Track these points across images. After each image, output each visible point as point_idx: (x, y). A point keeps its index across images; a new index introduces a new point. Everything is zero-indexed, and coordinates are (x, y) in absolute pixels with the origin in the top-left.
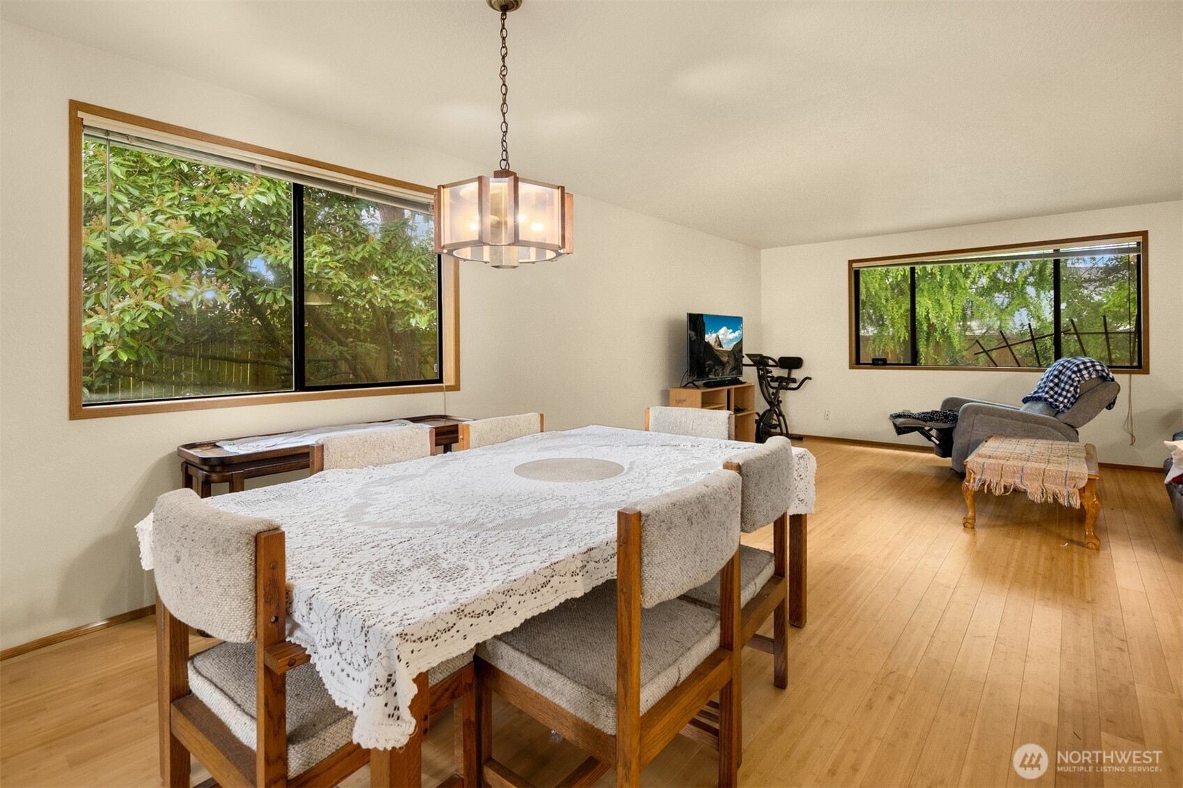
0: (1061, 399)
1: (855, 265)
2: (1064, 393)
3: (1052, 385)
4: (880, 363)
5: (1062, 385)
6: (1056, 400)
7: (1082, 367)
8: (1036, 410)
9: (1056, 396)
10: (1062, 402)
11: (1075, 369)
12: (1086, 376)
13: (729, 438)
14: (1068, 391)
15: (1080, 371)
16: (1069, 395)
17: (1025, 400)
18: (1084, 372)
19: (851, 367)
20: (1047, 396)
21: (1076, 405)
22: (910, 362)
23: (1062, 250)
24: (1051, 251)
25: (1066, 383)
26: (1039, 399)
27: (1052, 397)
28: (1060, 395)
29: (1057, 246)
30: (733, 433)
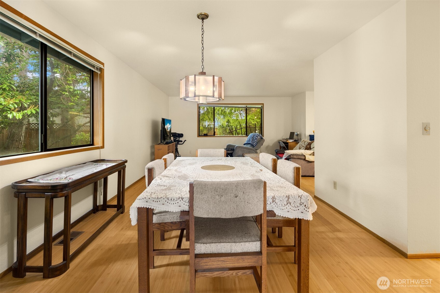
0: (254, 143)
1: (199, 105)
2: (255, 142)
3: (252, 140)
4: (206, 135)
5: (254, 140)
6: (253, 144)
7: (258, 135)
8: (248, 146)
9: (253, 143)
10: (254, 144)
11: (256, 136)
12: (259, 138)
13: (225, 157)
14: (256, 141)
15: (257, 136)
16: (256, 142)
17: (244, 144)
18: (258, 137)
19: (198, 137)
20: (251, 143)
21: (257, 145)
22: (213, 135)
23: (247, 106)
24: (245, 106)
25: (255, 139)
26: (249, 144)
27: (252, 143)
28: (254, 142)
29: (246, 105)
30: (226, 155)
